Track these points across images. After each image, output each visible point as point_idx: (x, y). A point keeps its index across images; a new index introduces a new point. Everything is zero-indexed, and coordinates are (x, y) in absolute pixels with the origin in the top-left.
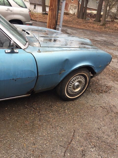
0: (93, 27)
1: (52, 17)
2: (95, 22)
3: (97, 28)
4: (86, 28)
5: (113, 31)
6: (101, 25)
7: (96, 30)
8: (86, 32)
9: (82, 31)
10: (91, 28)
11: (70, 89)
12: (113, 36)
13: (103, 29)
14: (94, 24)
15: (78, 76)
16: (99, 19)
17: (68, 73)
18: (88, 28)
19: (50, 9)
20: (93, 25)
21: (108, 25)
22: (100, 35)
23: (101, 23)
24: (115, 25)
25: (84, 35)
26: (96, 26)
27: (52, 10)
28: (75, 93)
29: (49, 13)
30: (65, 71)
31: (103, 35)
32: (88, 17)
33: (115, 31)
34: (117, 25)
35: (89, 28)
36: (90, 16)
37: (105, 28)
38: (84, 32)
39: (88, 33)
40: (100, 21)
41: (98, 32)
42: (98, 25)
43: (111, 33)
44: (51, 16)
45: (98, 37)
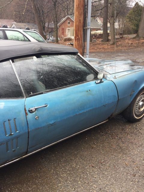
0: (103, 48)
1: (79, 47)
2: (103, 43)
3: (108, 49)
4: (96, 51)
5: (127, 48)
6: (111, 45)
7: (108, 50)
8: (100, 55)
9: (94, 54)
10: (102, 49)
11: (136, 110)
12: (130, 53)
13: (116, 48)
14: (103, 44)
15: (142, 96)
16: (107, 39)
17: (137, 93)
18: (98, 50)
19: (76, 39)
20: (103, 46)
21: (119, 43)
22: (117, 55)
23: (111, 42)
24: (127, 41)
25: (100, 58)
26: (106, 46)
27: (78, 40)
28: (140, 113)
29: (75, 43)
30: (134, 92)
31: (120, 54)
32: (94, 39)
33: (129, 48)
34: (128, 41)
35: (100, 50)
36: (95, 37)
37: (117, 46)
38: (98, 55)
39: (102, 55)
40: (108, 40)
41: (111, 52)
42: (108, 44)
43: (126, 51)
44: (78, 45)
45: (116, 57)
